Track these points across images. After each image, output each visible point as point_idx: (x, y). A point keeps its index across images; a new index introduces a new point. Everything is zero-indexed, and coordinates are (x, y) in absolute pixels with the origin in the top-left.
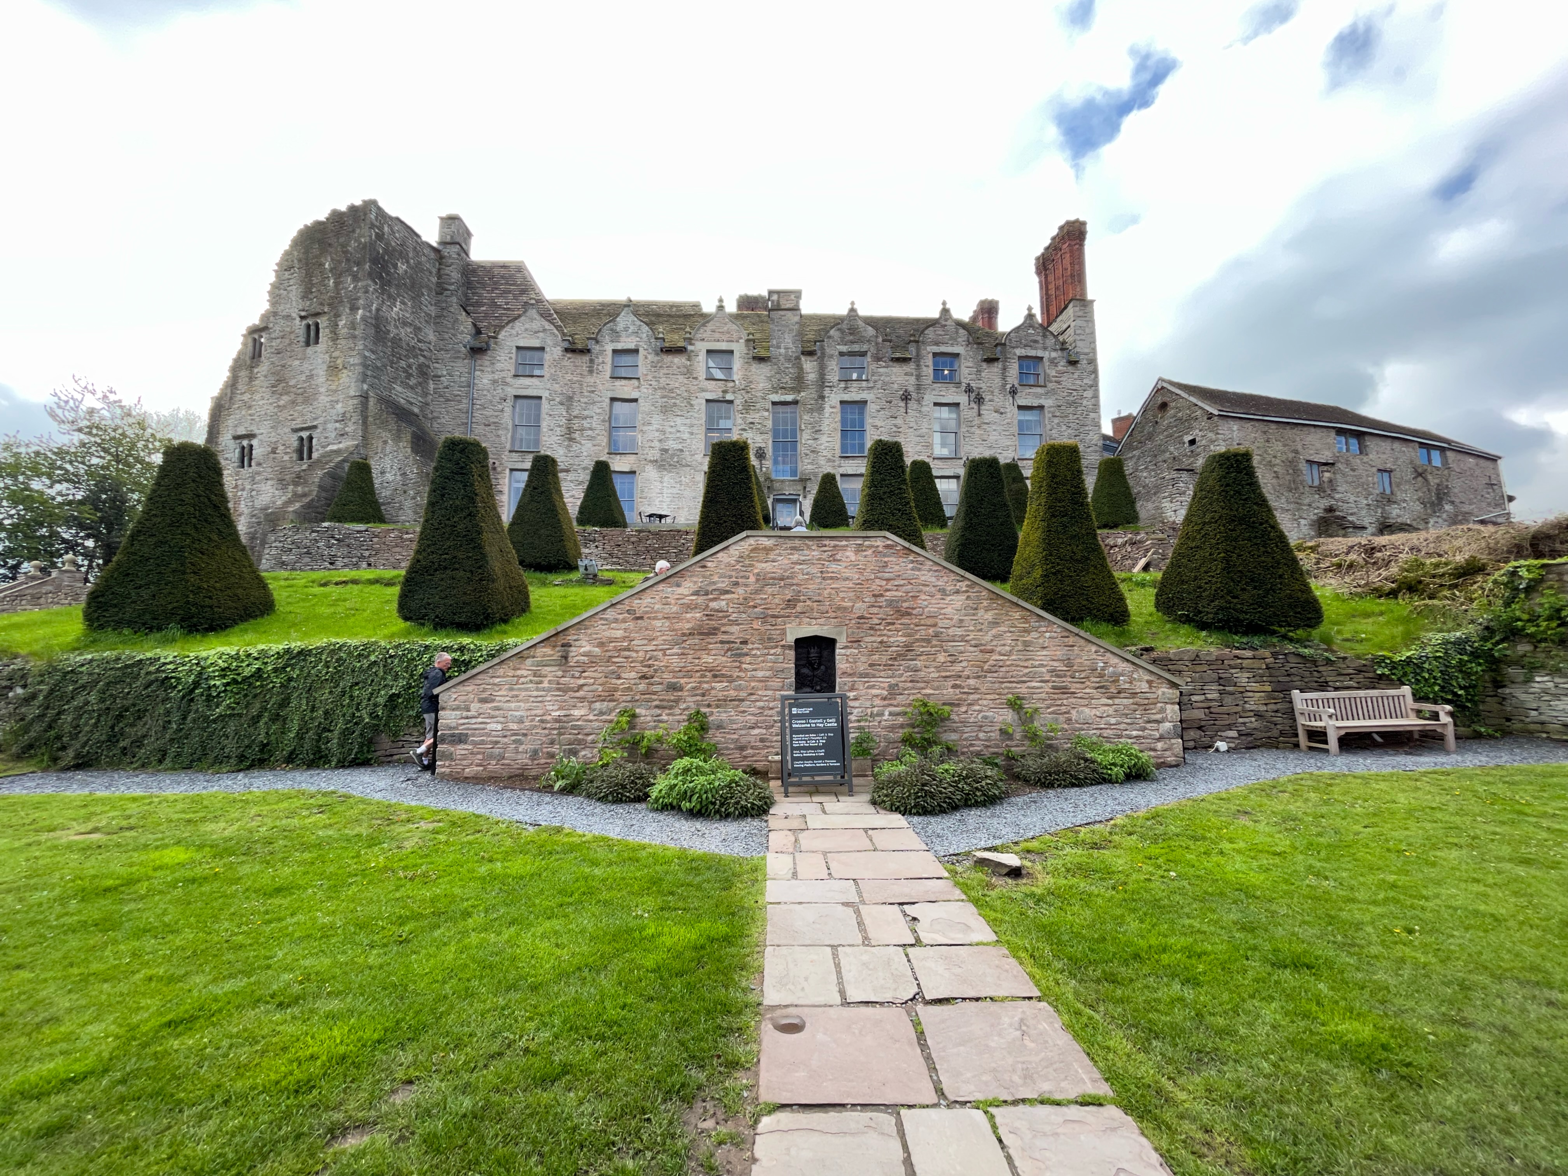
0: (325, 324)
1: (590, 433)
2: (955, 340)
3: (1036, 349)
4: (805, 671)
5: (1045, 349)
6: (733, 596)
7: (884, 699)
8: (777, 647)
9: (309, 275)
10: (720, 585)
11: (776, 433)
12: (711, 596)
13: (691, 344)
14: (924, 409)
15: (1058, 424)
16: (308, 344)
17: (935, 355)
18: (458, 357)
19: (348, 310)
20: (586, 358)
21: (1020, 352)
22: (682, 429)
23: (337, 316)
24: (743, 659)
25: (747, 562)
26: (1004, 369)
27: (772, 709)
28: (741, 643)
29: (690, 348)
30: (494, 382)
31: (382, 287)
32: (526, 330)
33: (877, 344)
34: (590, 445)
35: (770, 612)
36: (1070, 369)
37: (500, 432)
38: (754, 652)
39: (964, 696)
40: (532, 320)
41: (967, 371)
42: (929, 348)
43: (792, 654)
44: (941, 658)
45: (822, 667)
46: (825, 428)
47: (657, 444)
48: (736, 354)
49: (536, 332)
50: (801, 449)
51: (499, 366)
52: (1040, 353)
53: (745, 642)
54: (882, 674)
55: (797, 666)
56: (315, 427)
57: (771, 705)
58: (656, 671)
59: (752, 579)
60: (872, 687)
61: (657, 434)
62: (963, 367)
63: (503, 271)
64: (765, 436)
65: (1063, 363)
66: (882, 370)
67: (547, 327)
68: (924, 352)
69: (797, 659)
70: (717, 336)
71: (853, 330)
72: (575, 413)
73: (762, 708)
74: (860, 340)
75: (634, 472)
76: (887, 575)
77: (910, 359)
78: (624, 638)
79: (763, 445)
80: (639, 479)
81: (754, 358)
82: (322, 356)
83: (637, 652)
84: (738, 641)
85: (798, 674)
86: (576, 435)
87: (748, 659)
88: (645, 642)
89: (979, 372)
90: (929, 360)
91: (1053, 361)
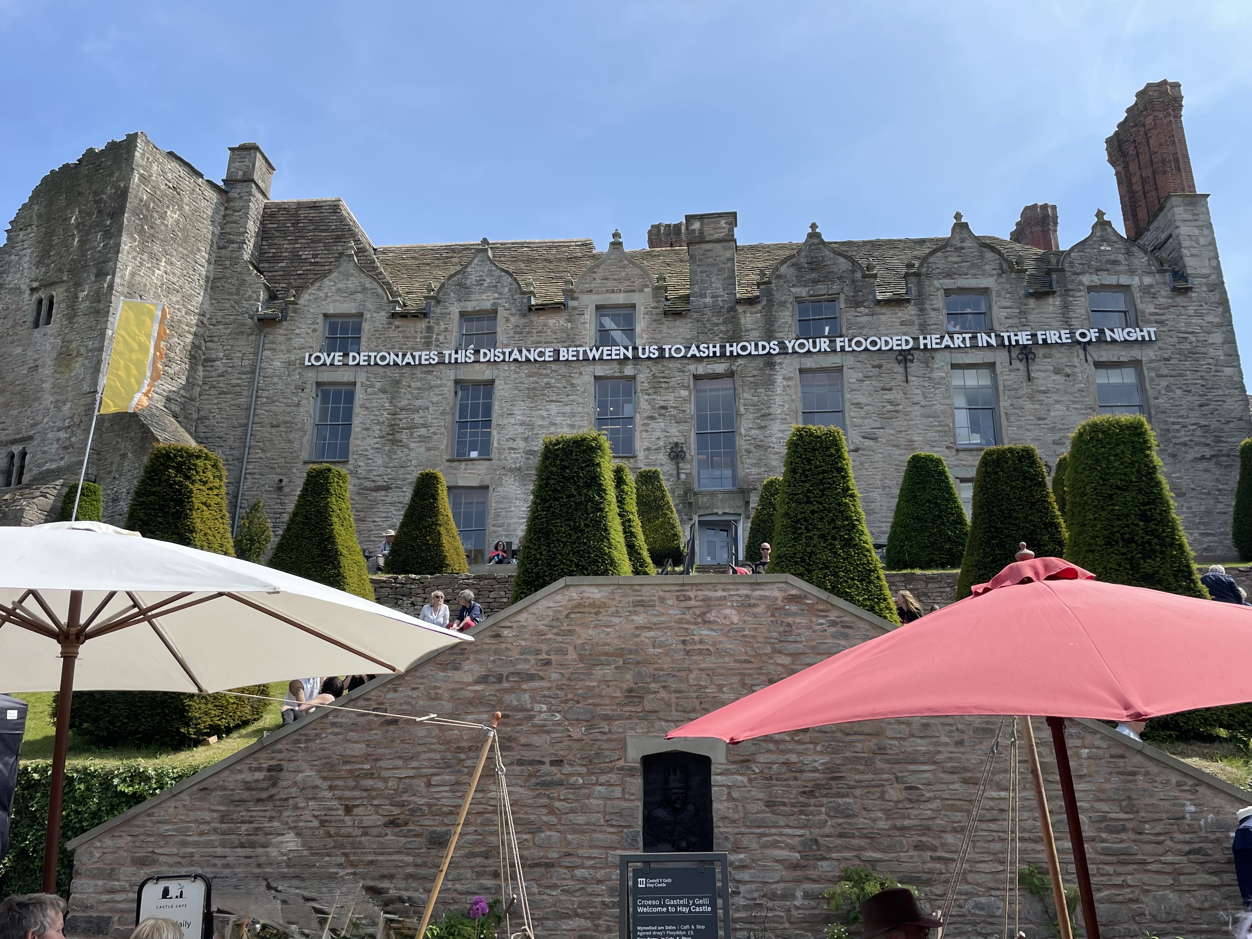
0: (61, 297)
1: (423, 431)
2: (979, 267)
3: (1117, 273)
4: (661, 813)
5: (1132, 272)
6: (543, 684)
7: (795, 867)
8: (611, 770)
9: (49, 234)
10: (521, 667)
11: (701, 422)
12: (506, 685)
13: (573, 299)
14: (937, 374)
15: (1168, 388)
16: (36, 325)
17: (948, 292)
18: (242, 333)
19: (93, 278)
20: (422, 325)
21: (1086, 280)
22: (558, 420)
23: (78, 285)
24: (554, 792)
25: (565, 627)
26: (1066, 307)
27: (599, 882)
28: (553, 763)
29: (572, 303)
30: (289, 363)
31: (142, 243)
32: (339, 290)
33: (854, 281)
34: (423, 449)
35: (600, 711)
36: (1181, 300)
37: (291, 436)
38: (572, 780)
39: (938, 866)
40: (347, 276)
41: (1003, 313)
42: (937, 283)
43: (637, 784)
44: (894, 793)
45: (691, 807)
46: (776, 410)
47: (521, 444)
48: (640, 310)
49: (352, 293)
50: (742, 443)
51: (297, 342)
52: (1124, 280)
53: (557, 763)
54: (792, 821)
55: (647, 805)
56: (31, 438)
57: (600, 874)
58: (413, 812)
59: (572, 655)
60: (775, 845)
61: (520, 429)
62: (995, 309)
63: (313, 213)
64: (685, 427)
65: (1165, 292)
66: (864, 319)
67: (368, 285)
68: (928, 290)
69: (647, 793)
70: (610, 284)
71: (815, 265)
72: (403, 403)
73: (584, 880)
74: (828, 278)
75: (487, 487)
76: (792, 648)
77: (908, 301)
78: (367, 757)
79: (681, 440)
80: (493, 497)
81: (666, 313)
82: (52, 340)
83: (385, 780)
84: (547, 760)
85: (647, 819)
86: (403, 436)
87: (563, 792)
88: (400, 763)
89: (1023, 313)
90: (938, 301)
91: (1146, 290)
